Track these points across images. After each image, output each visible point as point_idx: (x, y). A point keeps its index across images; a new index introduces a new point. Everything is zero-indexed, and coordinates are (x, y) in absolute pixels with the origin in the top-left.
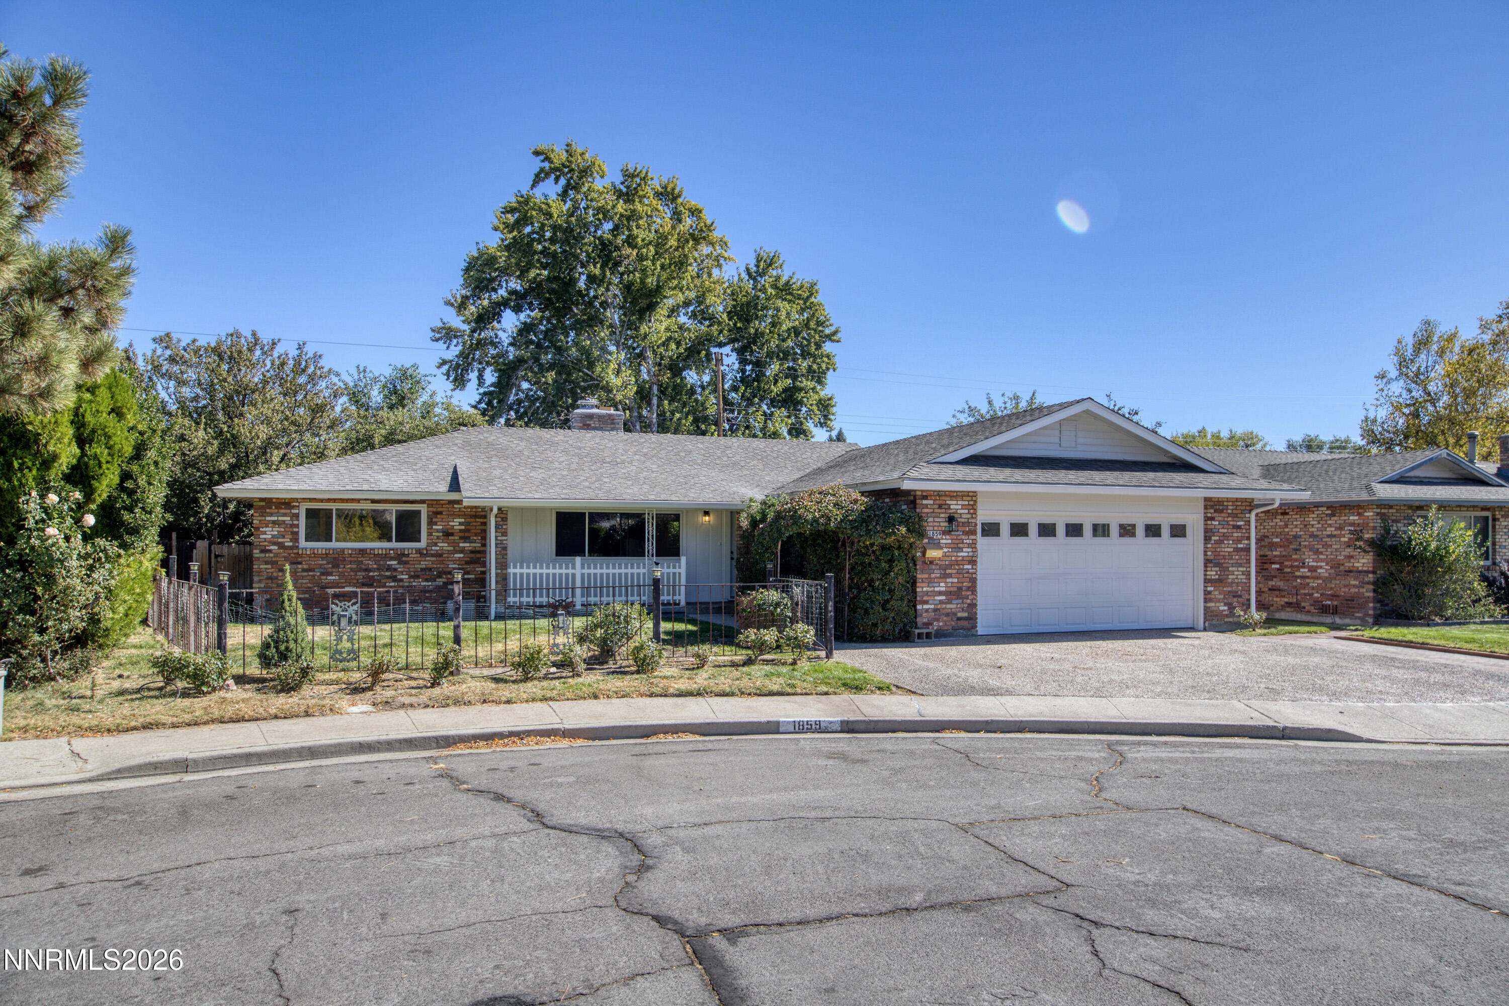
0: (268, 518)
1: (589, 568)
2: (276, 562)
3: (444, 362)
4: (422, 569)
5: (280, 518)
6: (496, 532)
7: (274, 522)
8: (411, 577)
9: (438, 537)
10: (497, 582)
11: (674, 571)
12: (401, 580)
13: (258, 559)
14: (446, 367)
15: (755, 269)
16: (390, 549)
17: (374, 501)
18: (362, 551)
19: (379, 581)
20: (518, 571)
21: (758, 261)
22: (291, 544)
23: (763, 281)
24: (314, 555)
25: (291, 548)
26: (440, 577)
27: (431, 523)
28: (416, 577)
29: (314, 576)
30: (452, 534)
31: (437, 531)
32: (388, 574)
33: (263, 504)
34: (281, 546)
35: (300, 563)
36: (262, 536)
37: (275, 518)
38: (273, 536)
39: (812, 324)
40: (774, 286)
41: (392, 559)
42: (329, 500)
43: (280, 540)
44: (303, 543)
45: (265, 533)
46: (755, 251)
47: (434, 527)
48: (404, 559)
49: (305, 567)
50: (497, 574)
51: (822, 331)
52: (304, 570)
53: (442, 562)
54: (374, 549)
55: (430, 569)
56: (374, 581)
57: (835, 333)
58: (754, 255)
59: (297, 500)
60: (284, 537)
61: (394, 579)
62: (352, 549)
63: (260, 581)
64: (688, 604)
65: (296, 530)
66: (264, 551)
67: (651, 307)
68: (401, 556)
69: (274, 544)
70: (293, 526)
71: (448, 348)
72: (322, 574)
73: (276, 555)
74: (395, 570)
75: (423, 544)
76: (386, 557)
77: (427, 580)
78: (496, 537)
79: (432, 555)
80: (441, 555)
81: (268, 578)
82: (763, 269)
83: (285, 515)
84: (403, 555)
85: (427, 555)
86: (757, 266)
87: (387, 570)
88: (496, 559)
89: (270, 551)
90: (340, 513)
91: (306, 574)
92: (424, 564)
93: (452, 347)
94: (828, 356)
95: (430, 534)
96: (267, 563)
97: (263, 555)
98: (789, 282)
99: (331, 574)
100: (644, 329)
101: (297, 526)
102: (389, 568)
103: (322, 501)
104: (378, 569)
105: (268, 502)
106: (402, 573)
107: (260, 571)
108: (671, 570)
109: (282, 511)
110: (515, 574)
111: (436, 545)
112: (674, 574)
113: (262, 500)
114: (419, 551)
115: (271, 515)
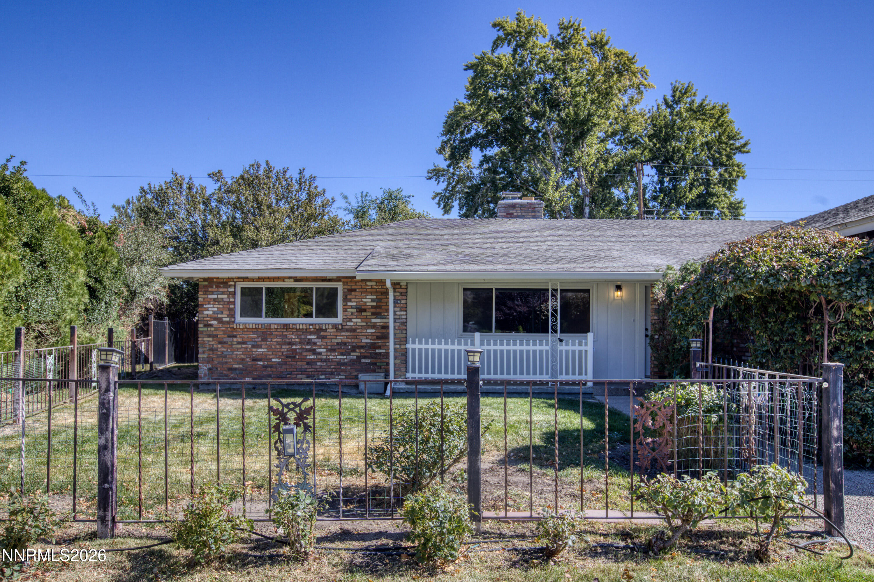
0: (210, 296)
1: (489, 344)
2: (216, 336)
3: (437, 194)
4: (338, 344)
5: (220, 296)
6: (395, 307)
7: (215, 300)
8: (328, 350)
9: (352, 314)
10: (395, 358)
11: (580, 348)
12: (320, 353)
13: (202, 332)
14: (438, 198)
15: (671, 99)
16: (310, 325)
17: (296, 280)
18: (286, 326)
19: (301, 354)
20: (417, 346)
21: (674, 91)
22: (228, 319)
23: (679, 108)
24: (246, 329)
25: (228, 323)
26: (354, 351)
27: (346, 300)
28: (332, 350)
29: (246, 348)
30: (365, 310)
31: (352, 307)
32: (308, 347)
33: (206, 283)
34: (220, 321)
35: (235, 336)
36: (205, 312)
37: (215, 296)
38: (214, 312)
39: (724, 138)
40: (689, 110)
41: (311, 333)
42: (259, 279)
43: (219, 316)
44: (239, 319)
45: (207, 309)
46: (672, 84)
47: (349, 304)
48: (322, 333)
49: (240, 340)
50: (395, 350)
51: (733, 144)
52: (239, 343)
53: (356, 337)
54: (295, 324)
55: (345, 344)
56: (296, 354)
57: (745, 145)
58: (670, 88)
59: (231, 279)
60: (222, 313)
61: (313, 352)
62: (277, 324)
63: (204, 352)
64: (595, 384)
65: (232, 306)
66: (207, 325)
67: (583, 135)
68: (319, 331)
69: (215, 319)
70: (229, 303)
71: (438, 184)
72: (253, 346)
73: (217, 329)
74: (315, 344)
75: (339, 320)
76: (306, 331)
77: (342, 354)
78: (395, 312)
79: (347, 330)
80: (354, 330)
81: (210, 350)
82: (679, 98)
83: (223, 293)
84: (321, 330)
85: (342, 330)
86: (674, 96)
87: (308, 344)
88: (395, 334)
89: (211, 325)
90: (270, 291)
91: (239, 346)
92: (339, 339)
93: (441, 183)
94: (738, 166)
95: (345, 310)
96: (209, 336)
97: (205, 329)
98: (702, 104)
99: (260, 347)
100: (577, 154)
101: (234, 303)
102: (309, 342)
103: (253, 280)
104: (300, 343)
105: (210, 281)
106: (320, 346)
107: (204, 343)
108: (577, 348)
109: (221, 290)
110: (414, 350)
111: (350, 320)
112: (580, 352)
113: (205, 280)
114: (335, 326)
115: (212, 293)
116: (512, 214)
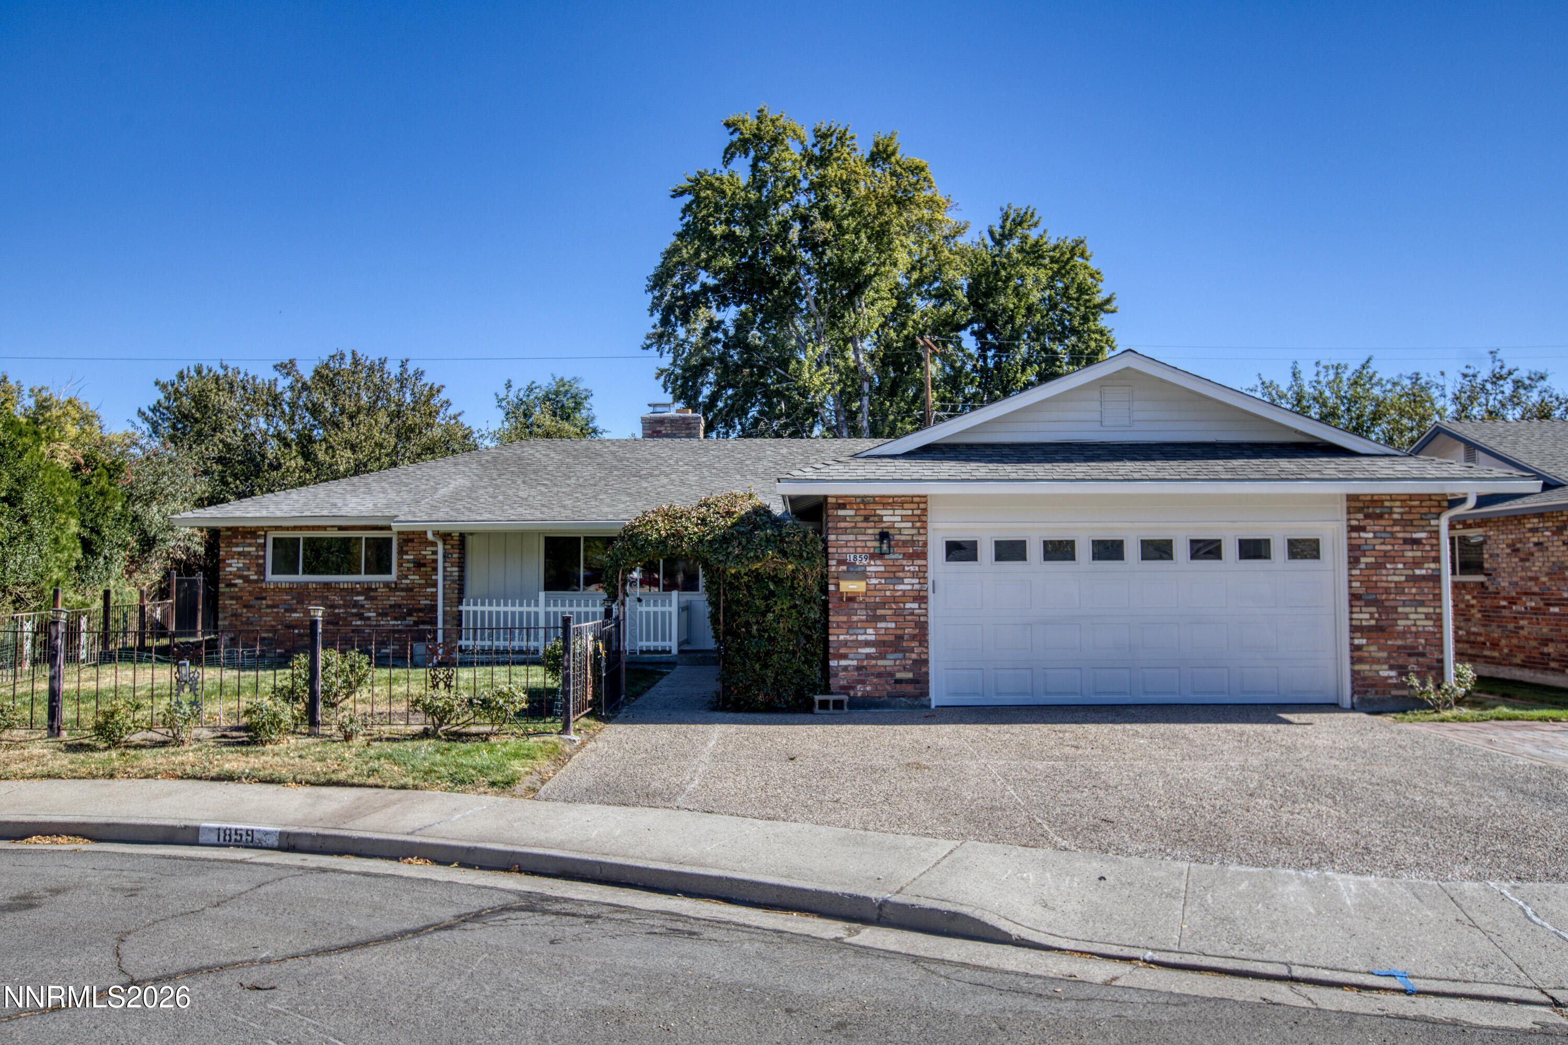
0: (235, 549)
1: (555, 605)
2: (241, 598)
4: (391, 606)
5: (247, 549)
7: (240, 554)
8: (379, 615)
9: (409, 569)
10: (445, 622)
11: (664, 609)
12: (369, 618)
13: (224, 593)
15: (1000, 230)
16: (357, 583)
17: (341, 528)
18: (327, 585)
19: (345, 619)
20: (472, 608)
21: (1002, 221)
22: (255, 577)
23: (1011, 246)
24: (278, 589)
25: (256, 581)
26: (410, 615)
27: (401, 552)
28: (383, 615)
29: (278, 613)
30: (424, 565)
31: (408, 561)
32: (354, 611)
33: (229, 533)
34: (246, 579)
35: (265, 599)
36: (228, 569)
37: (240, 549)
38: (239, 569)
39: (1072, 292)
40: (1021, 250)
41: (359, 594)
42: (295, 528)
43: (245, 573)
44: (270, 577)
45: (230, 565)
46: (1001, 209)
47: (405, 557)
48: (372, 594)
49: (270, 603)
50: (445, 612)
51: (1089, 301)
52: (268, 607)
53: (412, 598)
54: (339, 583)
55: (400, 606)
56: (340, 619)
57: (1108, 301)
58: (1000, 214)
59: (262, 528)
60: (249, 570)
61: (361, 616)
62: (316, 583)
63: (225, 618)
65: (261, 561)
66: (230, 585)
67: (858, 290)
68: (368, 591)
69: (240, 577)
70: (258, 557)
72: (287, 610)
73: (241, 589)
74: (362, 606)
75: (392, 577)
76: (352, 591)
77: (396, 619)
78: (445, 568)
79: (402, 590)
80: (411, 590)
81: (232, 615)
82: (1011, 230)
83: (250, 545)
84: (370, 589)
85: (396, 589)
86: (1003, 227)
87: (354, 606)
89: (235, 585)
90: (309, 542)
91: (269, 610)
92: (393, 600)
94: (1102, 333)
95: (400, 565)
96: (232, 598)
97: (228, 590)
98: (1037, 242)
99: (295, 611)
100: (850, 317)
101: (264, 557)
102: (356, 604)
103: (287, 529)
104: (345, 606)
105: (234, 531)
106: (369, 610)
107: (225, 607)
108: (659, 609)
109: (248, 541)
110: (468, 612)
111: (406, 577)
112: (663, 613)
113: (228, 529)
114: (387, 585)
115: (237, 545)
116: (660, 432)
